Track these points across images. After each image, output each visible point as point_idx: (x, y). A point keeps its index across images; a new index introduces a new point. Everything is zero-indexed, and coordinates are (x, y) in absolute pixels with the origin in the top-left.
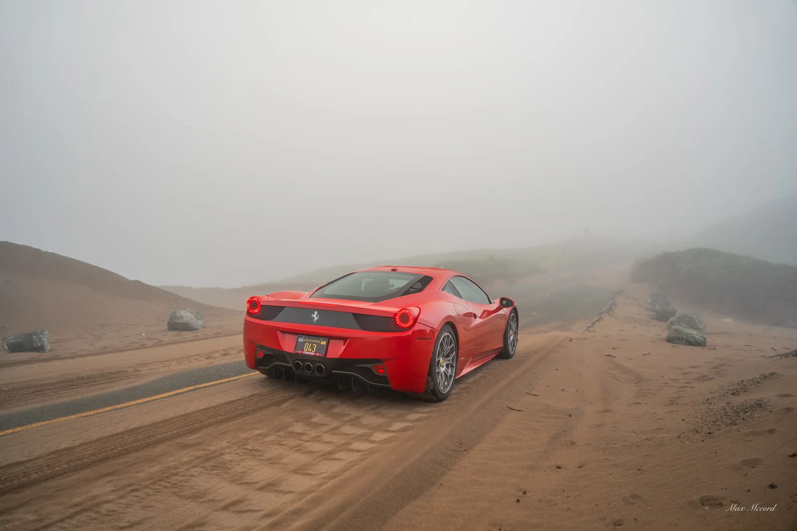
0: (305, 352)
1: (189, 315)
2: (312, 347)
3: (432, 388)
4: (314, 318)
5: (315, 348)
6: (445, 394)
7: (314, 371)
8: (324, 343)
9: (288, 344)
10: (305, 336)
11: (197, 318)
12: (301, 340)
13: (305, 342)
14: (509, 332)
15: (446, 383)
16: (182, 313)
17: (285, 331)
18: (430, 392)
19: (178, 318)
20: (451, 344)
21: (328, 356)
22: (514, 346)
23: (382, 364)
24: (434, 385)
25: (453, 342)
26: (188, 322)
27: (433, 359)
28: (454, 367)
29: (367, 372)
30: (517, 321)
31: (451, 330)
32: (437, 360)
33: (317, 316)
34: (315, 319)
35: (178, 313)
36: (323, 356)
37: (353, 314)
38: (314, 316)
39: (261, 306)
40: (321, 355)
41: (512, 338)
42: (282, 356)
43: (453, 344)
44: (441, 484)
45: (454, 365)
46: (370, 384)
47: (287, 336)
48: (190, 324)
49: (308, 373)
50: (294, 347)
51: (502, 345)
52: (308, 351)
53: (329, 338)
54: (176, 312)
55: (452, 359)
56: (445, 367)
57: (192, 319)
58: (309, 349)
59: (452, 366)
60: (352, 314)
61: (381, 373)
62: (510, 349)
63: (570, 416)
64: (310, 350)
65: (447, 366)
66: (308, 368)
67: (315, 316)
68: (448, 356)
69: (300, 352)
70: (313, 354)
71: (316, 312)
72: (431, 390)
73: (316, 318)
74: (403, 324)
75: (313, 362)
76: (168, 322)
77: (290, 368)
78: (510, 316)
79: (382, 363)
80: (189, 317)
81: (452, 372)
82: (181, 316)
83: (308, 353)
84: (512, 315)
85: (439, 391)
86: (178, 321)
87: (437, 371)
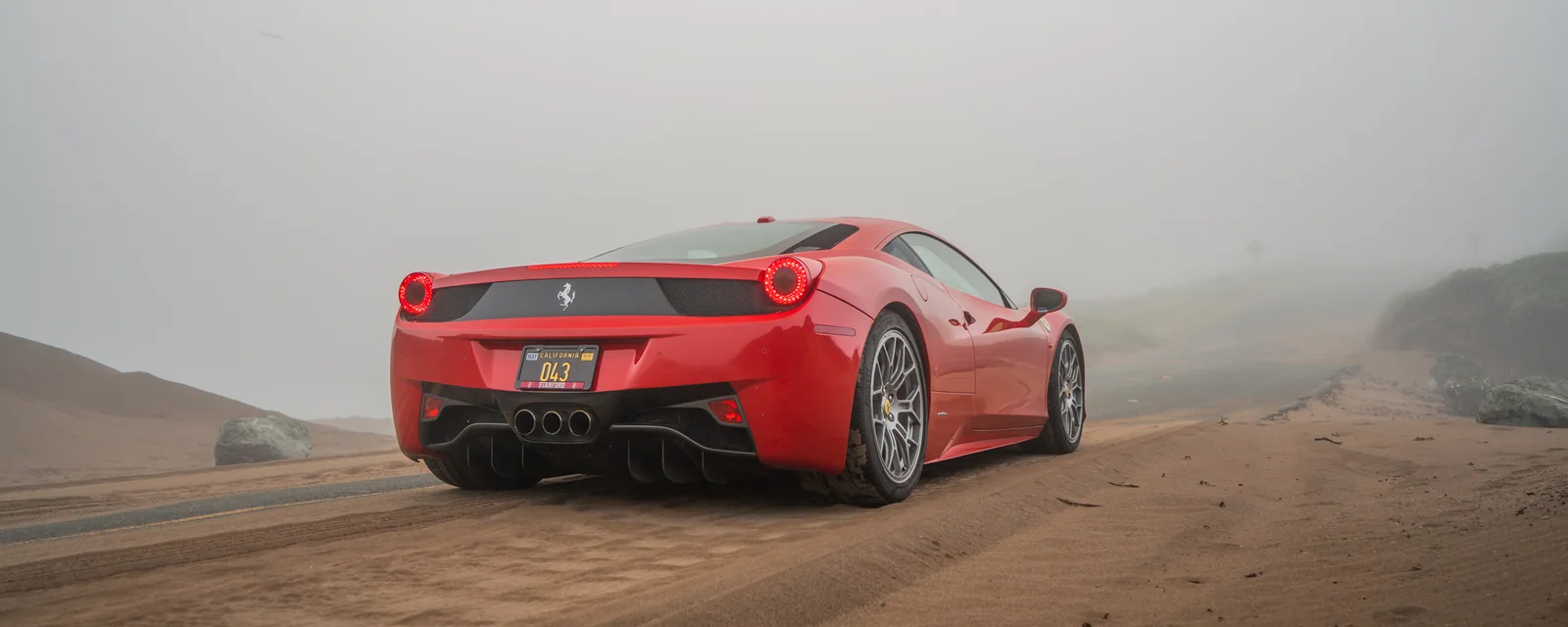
0: (543, 384)
1: (271, 427)
2: (560, 372)
3: (863, 461)
4: (562, 299)
5: (566, 372)
6: (898, 486)
7: (565, 432)
8: (589, 357)
9: (501, 374)
10: (542, 346)
11: (292, 435)
12: (532, 356)
13: (541, 361)
14: (1062, 385)
15: (902, 464)
16: (254, 423)
17: (491, 343)
18: (861, 472)
19: (243, 434)
20: (907, 367)
21: (599, 389)
22: (1076, 424)
23: (734, 396)
24: (867, 453)
25: (913, 360)
26: (269, 442)
27: (860, 389)
28: (919, 424)
29: (699, 421)
30: (1080, 362)
31: (906, 330)
32: (873, 393)
33: (570, 295)
34: (566, 303)
35: (243, 424)
36: (588, 387)
37: (657, 279)
38: (564, 294)
39: (434, 291)
40: (581, 386)
41: (1069, 402)
42: (487, 402)
43: (914, 366)
44: (883, 605)
45: (921, 421)
46: (705, 451)
47: (498, 353)
48: (274, 449)
49: (551, 437)
50: (517, 372)
51: (1043, 412)
52: (549, 381)
53: (604, 344)
54: (237, 422)
55: (914, 402)
56: (896, 421)
57: (279, 437)
58: (553, 375)
59: (916, 423)
60: (656, 284)
61: (734, 420)
62: (1067, 429)
63: (1222, 505)
64: (556, 378)
65: (903, 418)
66: (552, 422)
67: (566, 295)
68: (902, 394)
69: (529, 385)
70: (561, 385)
71: (568, 286)
72: (863, 467)
73: (568, 300)
74: (781, 295)
75: (563, 407)
76: (218, 446)
77: (509, 431)
78: (1059, 345)
79: (734, 393)
80: (271, 431)
81: (915, 436)
82: (251, 430)
83: (550, 385)
84: (1066, 343)
85: (884, 472)
86: (244, 442)
87: (875, 420)
